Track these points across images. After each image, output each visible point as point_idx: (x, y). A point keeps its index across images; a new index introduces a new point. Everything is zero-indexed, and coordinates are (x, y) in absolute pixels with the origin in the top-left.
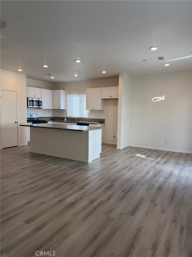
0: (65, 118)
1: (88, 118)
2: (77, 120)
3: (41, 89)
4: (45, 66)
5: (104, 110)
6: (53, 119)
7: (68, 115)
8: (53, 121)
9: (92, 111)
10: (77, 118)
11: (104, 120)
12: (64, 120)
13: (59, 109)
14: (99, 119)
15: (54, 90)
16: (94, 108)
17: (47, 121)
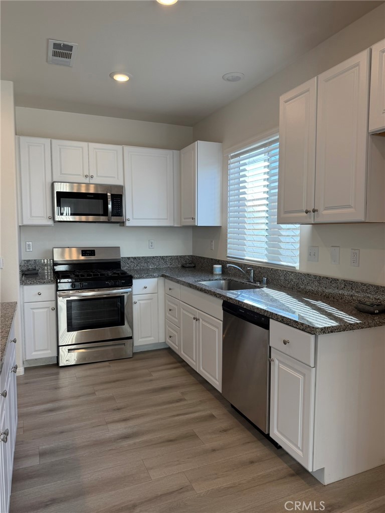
2: (256, 279)
13: (193, 224)
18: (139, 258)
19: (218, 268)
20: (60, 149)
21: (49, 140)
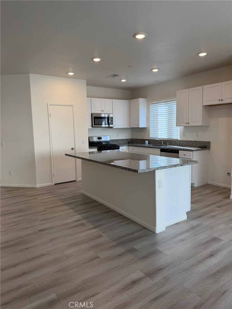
0: (146, 140)
1: (182, 140)
2: (164, 144)
3: (111, 100)
4: (97, 60)
5: (209, 126)
6: (131, 142)
7: (151, 136)
8: (128, 145)
9: (188, 128)
10: (163, 140)
11: (209, 143)
12: (145, 143)
13: (138, 127)
14: (200, 142)
15: (131, 100)
16: (190, 123)
17: (119, 146)
18: (114, 140)
19: (147, 142)
20: (94, 102)
21: (90, 98)
